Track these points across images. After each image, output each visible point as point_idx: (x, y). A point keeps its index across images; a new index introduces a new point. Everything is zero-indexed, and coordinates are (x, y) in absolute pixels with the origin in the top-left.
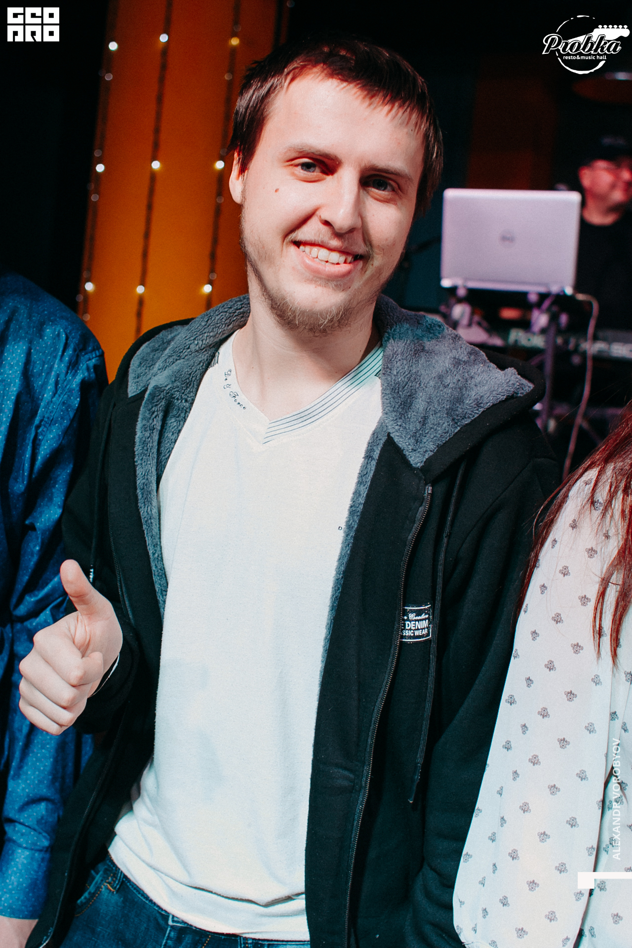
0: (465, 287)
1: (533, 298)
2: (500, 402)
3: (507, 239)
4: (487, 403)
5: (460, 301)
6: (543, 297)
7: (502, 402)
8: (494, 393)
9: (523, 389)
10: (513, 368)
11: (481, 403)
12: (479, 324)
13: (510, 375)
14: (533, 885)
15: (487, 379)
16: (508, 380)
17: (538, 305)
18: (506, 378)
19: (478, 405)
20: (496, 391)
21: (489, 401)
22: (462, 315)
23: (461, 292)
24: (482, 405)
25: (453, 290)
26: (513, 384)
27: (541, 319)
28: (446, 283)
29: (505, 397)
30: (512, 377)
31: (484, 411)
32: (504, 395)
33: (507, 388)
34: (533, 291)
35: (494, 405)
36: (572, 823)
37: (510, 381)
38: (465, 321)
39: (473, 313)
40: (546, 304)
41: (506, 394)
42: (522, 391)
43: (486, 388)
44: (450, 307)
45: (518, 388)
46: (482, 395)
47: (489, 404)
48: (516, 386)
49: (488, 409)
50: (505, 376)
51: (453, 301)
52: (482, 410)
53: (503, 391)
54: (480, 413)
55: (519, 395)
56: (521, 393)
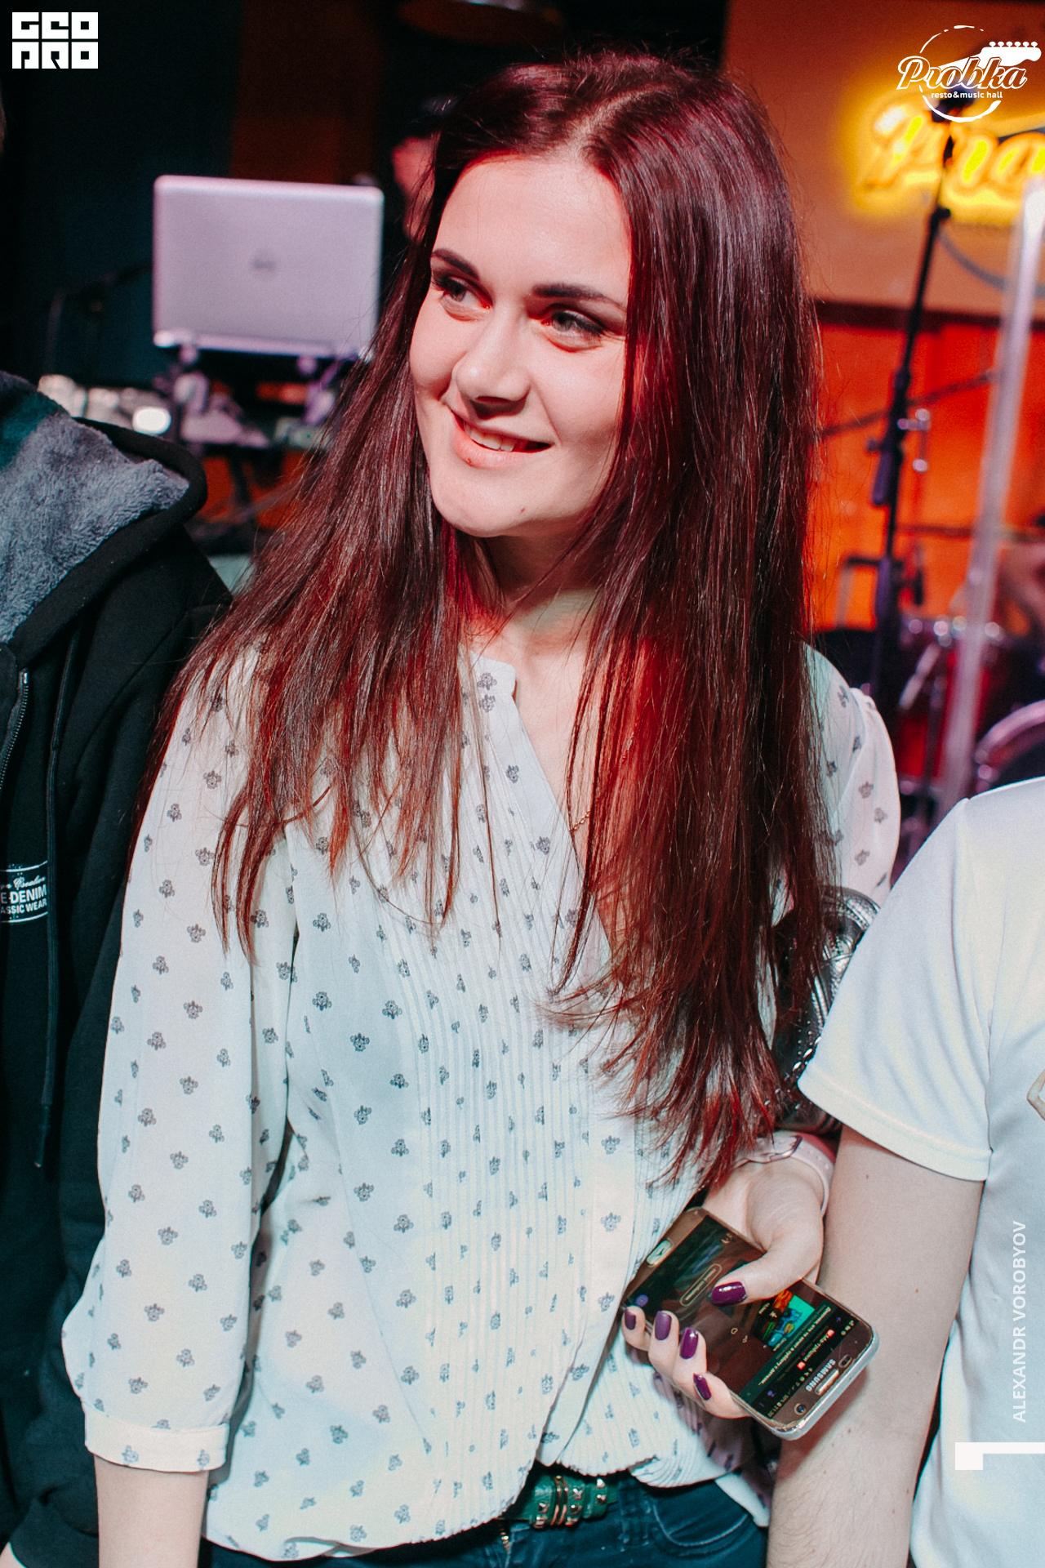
0: (194, 346)
1: (307, 366)
2: (131, 522)
3: (264, 265)
4: (109, 527)
5: (189, 369)
6: (324, 363)
7: (134, 522)
8: (120, 509)
9: (168, 497)
10: (151, 461)
11: (99, 528)
12: (225, 410)
13: (145, 475)
14: (154, 1311)
15: (107, 485)
16: (142, 485)
17: (315, 377)
18: (139, 481)
19: (95, 531)
20: (121, 505)
21: (112, 522)
22: (193, 394)
23: (189, 356)
24: (101, 531)
25: (175, 351)
26: (152, 491)
27: (323, 402)
28: (164, 339)
29: (138, 514)
30: (149, 480)
31: (104, 541)
32: (136, 512)
33: (141, 499)
34: (308, 353)
35: (121, 529)
36: (208, 1210)
37: (145, 485)
38: (197, 405)
39: (211, 391)
40: (329, 376)
41: (140, 509)
42: (169, 500)
43: (106, 501)
44: (172, 380)
45: (161, 496)
46: (99, 514)
47: (112, 528)
48: (156, 493)
49: (111, 536)
50: (137, 479)
51: (175, 370)
52: (101, 539)
53: (135, 504)
54: (98, 544)
55: (163, 507)
56: (165, 504)
